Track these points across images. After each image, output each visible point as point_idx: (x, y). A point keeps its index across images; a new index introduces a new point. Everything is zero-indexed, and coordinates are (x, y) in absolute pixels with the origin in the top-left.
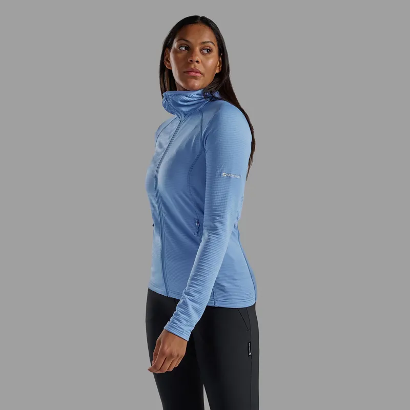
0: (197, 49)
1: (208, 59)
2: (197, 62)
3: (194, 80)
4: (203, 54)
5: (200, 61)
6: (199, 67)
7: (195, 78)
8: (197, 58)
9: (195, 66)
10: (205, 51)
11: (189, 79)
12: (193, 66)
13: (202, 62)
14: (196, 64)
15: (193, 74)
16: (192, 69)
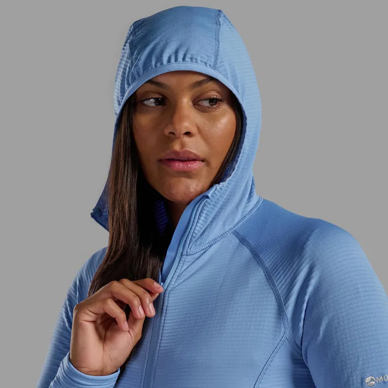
0: (186, 101)
1: (214, 120)
2: (188, 134)
3: (185, 181)
4: (202, 110)
5: (194, 130)
6: (195, 146)
7: (188, 174)
8: (186, 125)
9: (183, 145)
10: (206, 104)
11: (174, 180)
12: (177, 147)
13: (200, 131)
14: (186, 139)
15: (180, 166)
16: (176, 153)
